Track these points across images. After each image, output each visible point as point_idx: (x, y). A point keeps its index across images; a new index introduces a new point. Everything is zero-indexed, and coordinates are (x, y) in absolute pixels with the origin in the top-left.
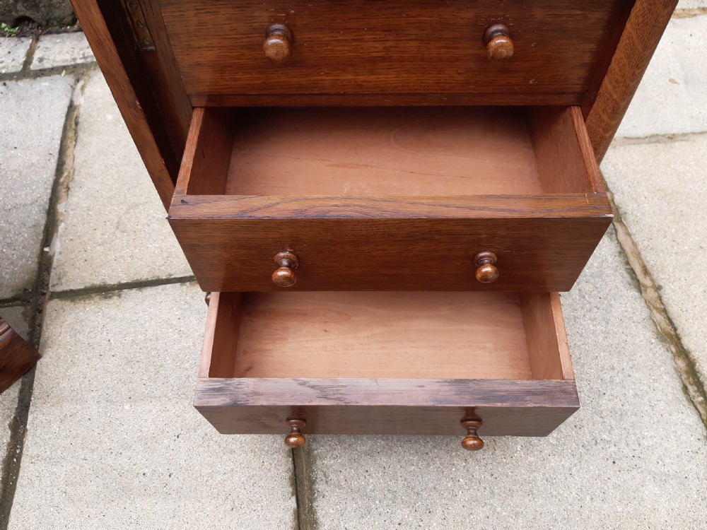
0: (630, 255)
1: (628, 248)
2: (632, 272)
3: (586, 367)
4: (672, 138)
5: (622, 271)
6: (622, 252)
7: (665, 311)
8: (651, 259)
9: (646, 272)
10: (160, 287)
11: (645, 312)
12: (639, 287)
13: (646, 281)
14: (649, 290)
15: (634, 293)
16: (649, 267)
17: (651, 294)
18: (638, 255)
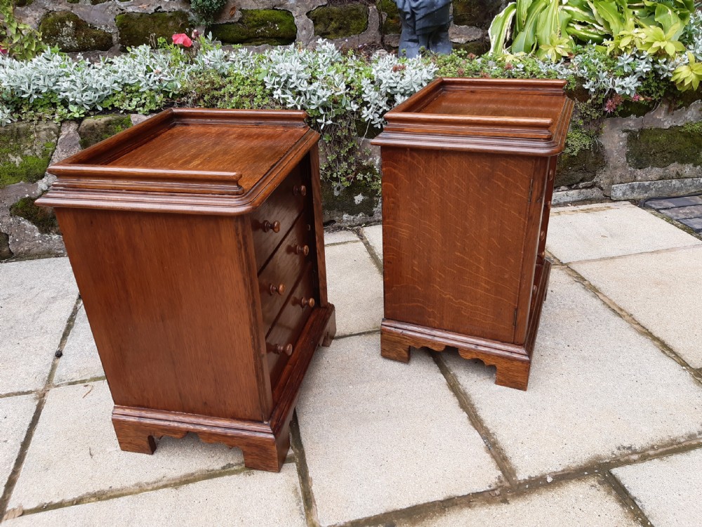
0: (609, 304)
1: (607, 301)
2: (614, 310)
3: (605, 347)
4: (612, 258)
5: (608, 310)
6: (604, 303)
7: (639, 324)
8: (622, 305)
9: (621, 310)
10: (348, 338)
11: (628, 325)
12: (620, 316)
13: (623, 313)
14: (626, 317)
15: (617, 318)
16: (622, 308)
17: (627, 318)
18: (614, 304)
